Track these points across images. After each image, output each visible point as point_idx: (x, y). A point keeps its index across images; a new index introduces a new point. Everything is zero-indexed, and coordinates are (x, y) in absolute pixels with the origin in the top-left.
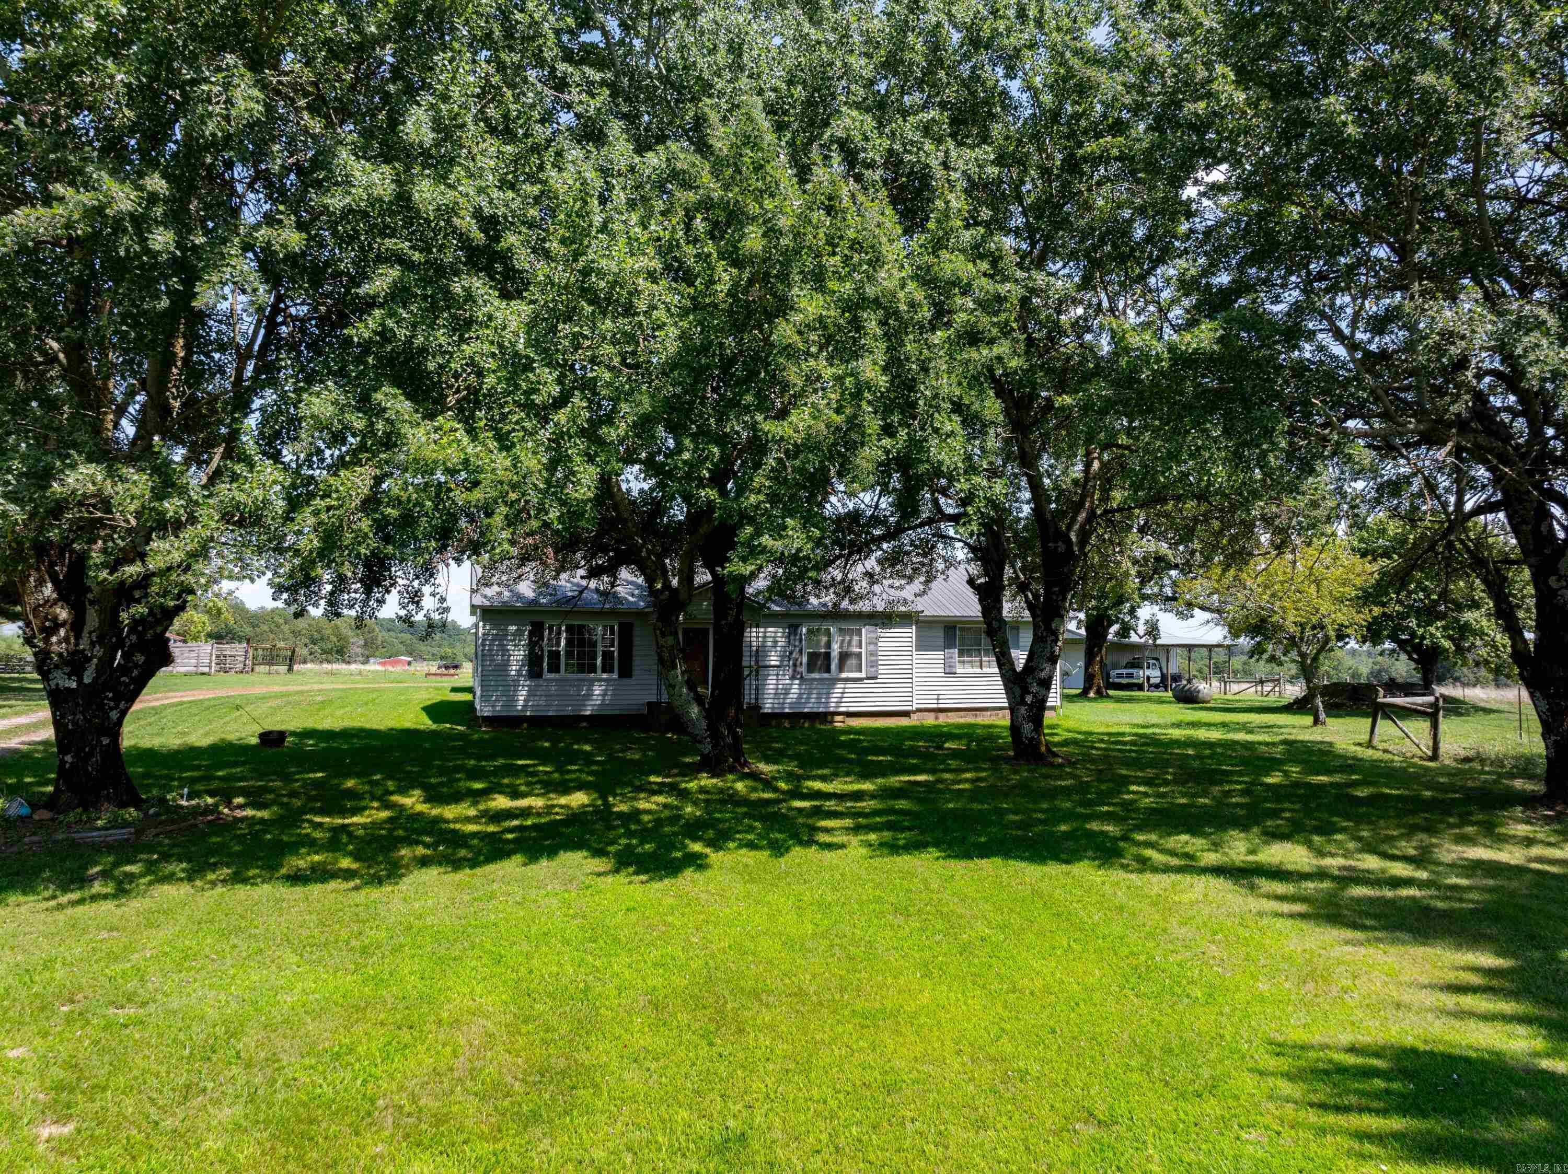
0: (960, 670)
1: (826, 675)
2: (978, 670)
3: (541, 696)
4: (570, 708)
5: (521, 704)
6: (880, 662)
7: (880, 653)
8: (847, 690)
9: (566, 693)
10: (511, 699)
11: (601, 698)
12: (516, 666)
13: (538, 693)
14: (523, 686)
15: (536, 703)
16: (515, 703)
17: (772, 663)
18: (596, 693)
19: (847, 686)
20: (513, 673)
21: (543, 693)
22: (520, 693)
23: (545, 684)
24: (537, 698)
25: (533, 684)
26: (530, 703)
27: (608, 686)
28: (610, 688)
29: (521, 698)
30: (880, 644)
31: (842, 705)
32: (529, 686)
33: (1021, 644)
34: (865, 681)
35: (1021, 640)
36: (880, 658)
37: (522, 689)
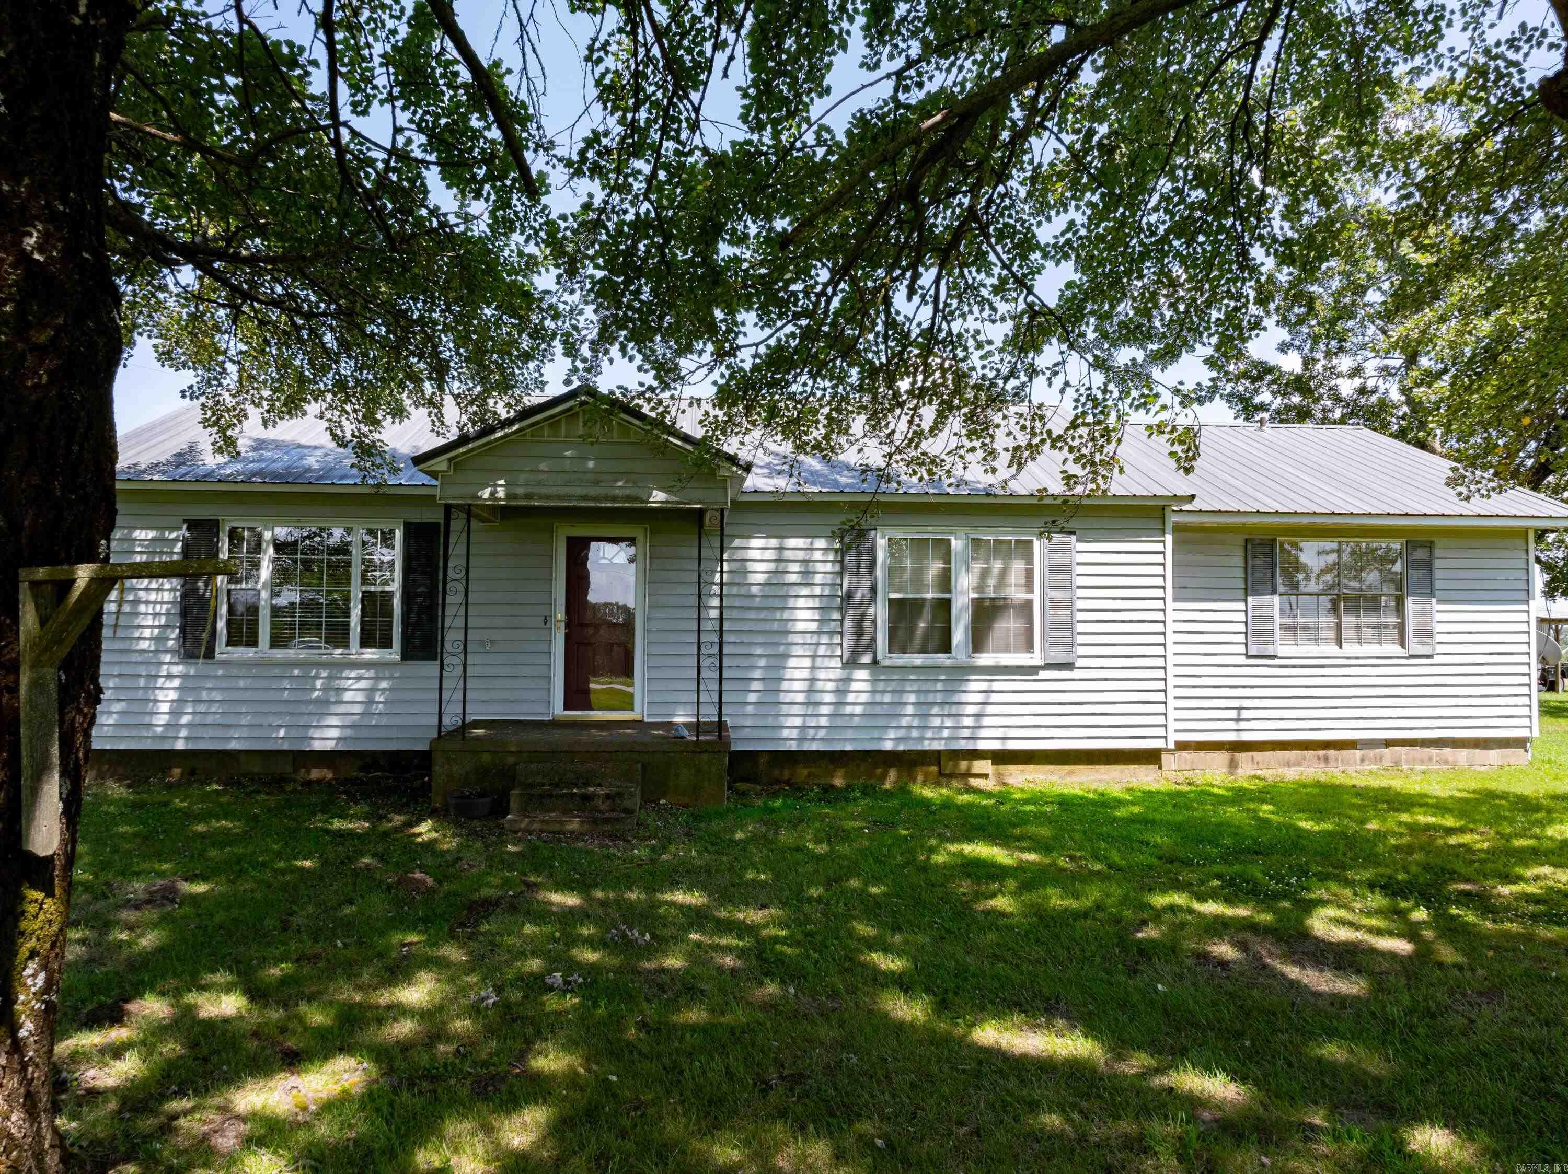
0: (1284, 648)
1: (941, 659)
2: (1333, 650)
3: (212, 701)
4: (282, 733)
5: (162, 720)
6: (1081, 628)
7: (1080, 604)
8: (994, 698)
9: (272, 696)
10: (135, 707)
11: (357, 709)
12: (153, 627)
13: (204, 695)
14: (170, 677)
15: (198, 720)
16: (147, 720)
17: (800, 626)
18: (348, 696)
19: (996, 686)
20: (144, 645)
21: (217, 696)
22: (160, 695)
23: (220, 672)
24: (202, 708)
25: (192, 672)
26: (185, 720)
27: (377, 679)
28: (384, 684)
29: (165, 707)
30: (1080, 581)
31: (984, 733)
32: (183, 677)
33: (1438, 585)
34: (1043, 674)
35: (1438, 574)
36: (1080, 616)
37: (168, 685)
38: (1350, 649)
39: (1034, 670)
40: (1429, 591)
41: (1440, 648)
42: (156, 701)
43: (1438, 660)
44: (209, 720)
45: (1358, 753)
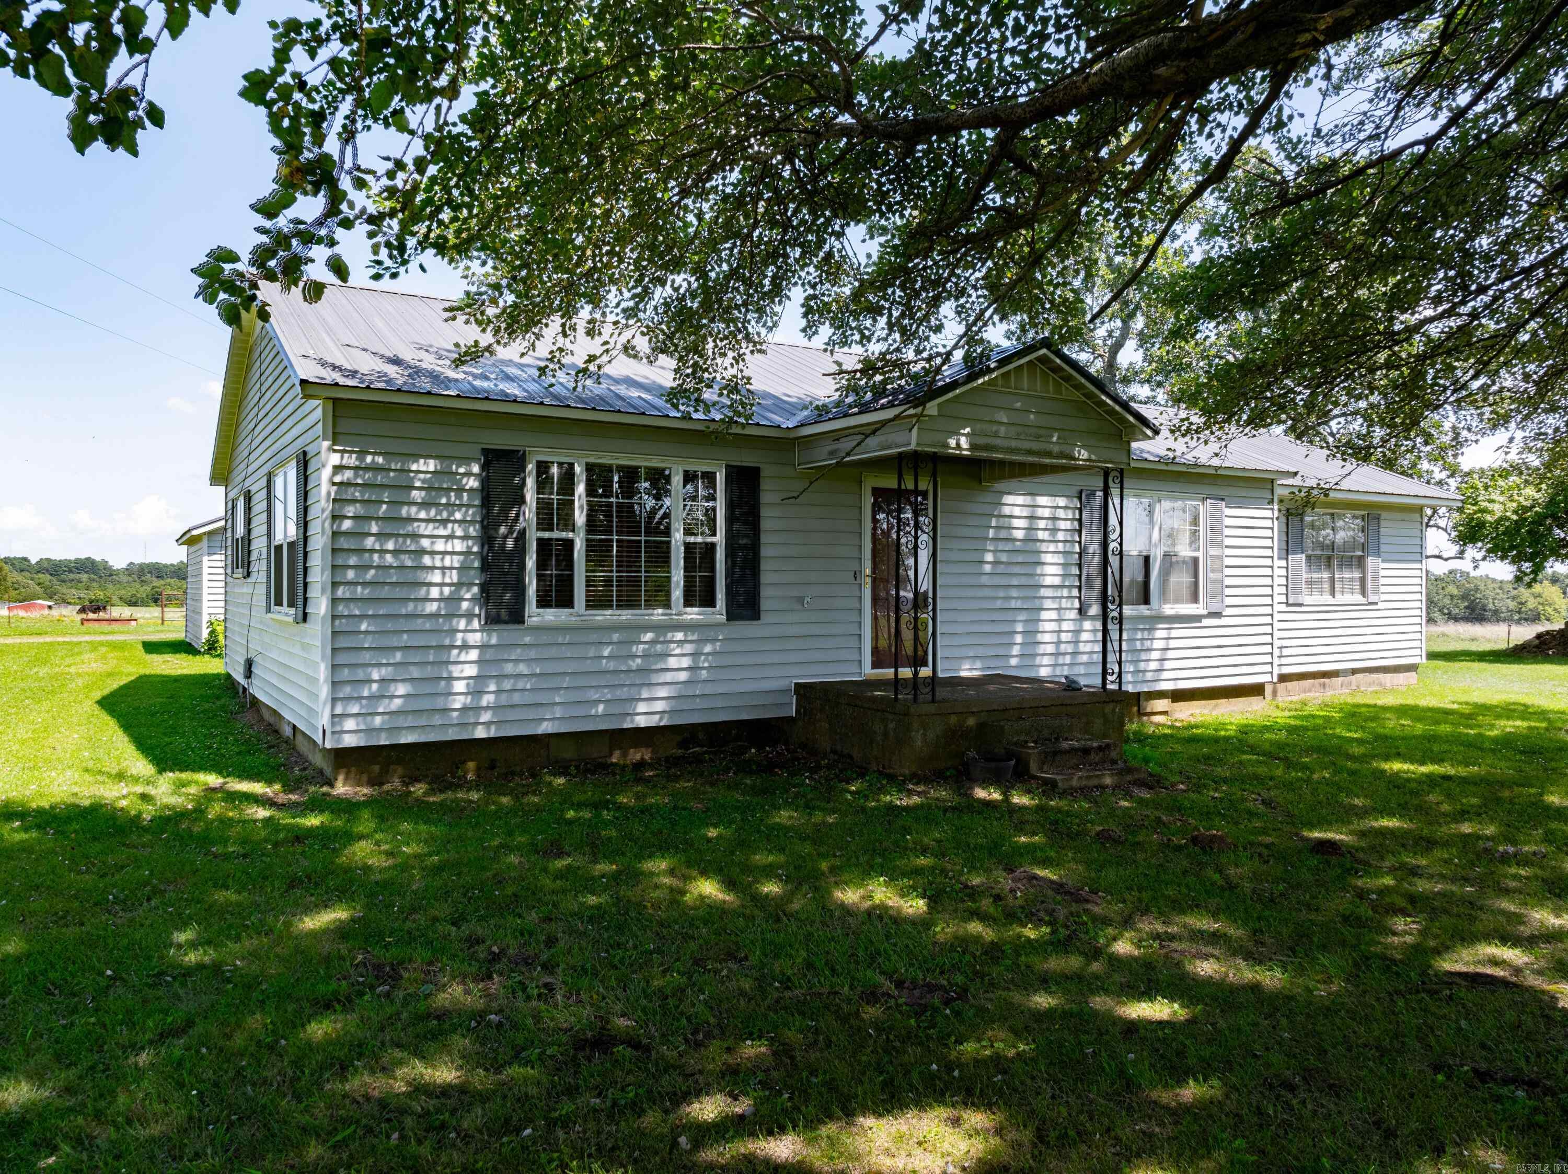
0: (1306, 598)
1: (1143, 609)
2: (1329, 599)
3: (519, 676)
4: (601, 708)
5: (458, 702)
6: (1228, 581)
7: (1228, 561)
8: (1172, 643)
9: (588, 666)
10: (426, 688)
11: (683, 676)
12: (442, 585)
13: (509, 668)
14: (465, 647)
15: (504, 698)
16: (440, 703)
17: (1048, 581)
18: (672, 662)
19: (1174, 633)
20: (432, 607)
21: (522, 668)
22: (456, 671)
23: (527, 640)
24: (507, 685)
25: (494, 641)
26: (487, 699)
27: (701, 641)
28: (708, 648)
29: (460, 686)
30: (1228, 542)
31: (1165, 675)
32: (483, 647)
33: (1383, 548)
34: (1206, 622)
35: (1383, 540)
36: (1228, 571)
37: (463, 657)
38: (1340, 598)
39: (1198, 618)
40: (1378, 553)
41: (1384, 597)
42: (451, 678)
43: (1381, 605)
44: (517, 698)
45: (1340, 680)
